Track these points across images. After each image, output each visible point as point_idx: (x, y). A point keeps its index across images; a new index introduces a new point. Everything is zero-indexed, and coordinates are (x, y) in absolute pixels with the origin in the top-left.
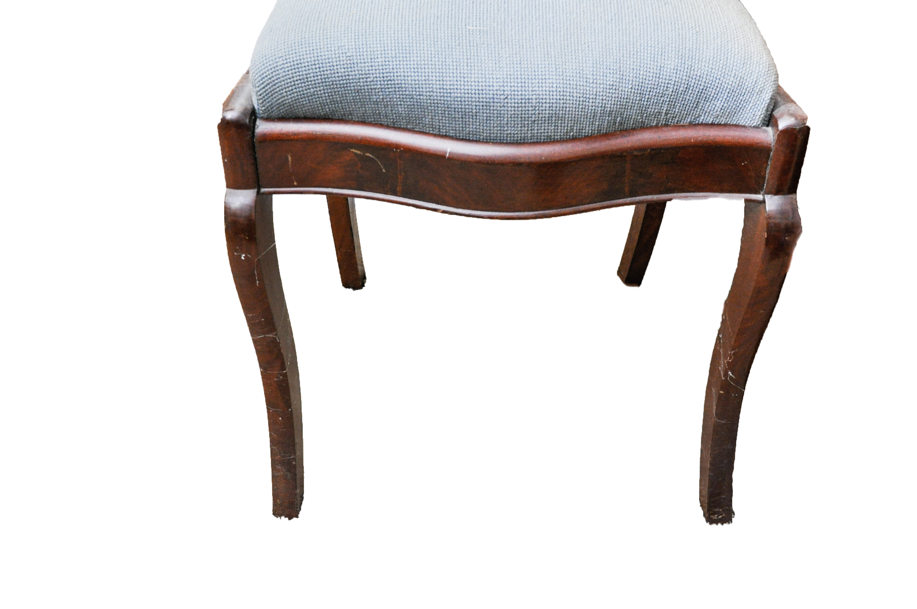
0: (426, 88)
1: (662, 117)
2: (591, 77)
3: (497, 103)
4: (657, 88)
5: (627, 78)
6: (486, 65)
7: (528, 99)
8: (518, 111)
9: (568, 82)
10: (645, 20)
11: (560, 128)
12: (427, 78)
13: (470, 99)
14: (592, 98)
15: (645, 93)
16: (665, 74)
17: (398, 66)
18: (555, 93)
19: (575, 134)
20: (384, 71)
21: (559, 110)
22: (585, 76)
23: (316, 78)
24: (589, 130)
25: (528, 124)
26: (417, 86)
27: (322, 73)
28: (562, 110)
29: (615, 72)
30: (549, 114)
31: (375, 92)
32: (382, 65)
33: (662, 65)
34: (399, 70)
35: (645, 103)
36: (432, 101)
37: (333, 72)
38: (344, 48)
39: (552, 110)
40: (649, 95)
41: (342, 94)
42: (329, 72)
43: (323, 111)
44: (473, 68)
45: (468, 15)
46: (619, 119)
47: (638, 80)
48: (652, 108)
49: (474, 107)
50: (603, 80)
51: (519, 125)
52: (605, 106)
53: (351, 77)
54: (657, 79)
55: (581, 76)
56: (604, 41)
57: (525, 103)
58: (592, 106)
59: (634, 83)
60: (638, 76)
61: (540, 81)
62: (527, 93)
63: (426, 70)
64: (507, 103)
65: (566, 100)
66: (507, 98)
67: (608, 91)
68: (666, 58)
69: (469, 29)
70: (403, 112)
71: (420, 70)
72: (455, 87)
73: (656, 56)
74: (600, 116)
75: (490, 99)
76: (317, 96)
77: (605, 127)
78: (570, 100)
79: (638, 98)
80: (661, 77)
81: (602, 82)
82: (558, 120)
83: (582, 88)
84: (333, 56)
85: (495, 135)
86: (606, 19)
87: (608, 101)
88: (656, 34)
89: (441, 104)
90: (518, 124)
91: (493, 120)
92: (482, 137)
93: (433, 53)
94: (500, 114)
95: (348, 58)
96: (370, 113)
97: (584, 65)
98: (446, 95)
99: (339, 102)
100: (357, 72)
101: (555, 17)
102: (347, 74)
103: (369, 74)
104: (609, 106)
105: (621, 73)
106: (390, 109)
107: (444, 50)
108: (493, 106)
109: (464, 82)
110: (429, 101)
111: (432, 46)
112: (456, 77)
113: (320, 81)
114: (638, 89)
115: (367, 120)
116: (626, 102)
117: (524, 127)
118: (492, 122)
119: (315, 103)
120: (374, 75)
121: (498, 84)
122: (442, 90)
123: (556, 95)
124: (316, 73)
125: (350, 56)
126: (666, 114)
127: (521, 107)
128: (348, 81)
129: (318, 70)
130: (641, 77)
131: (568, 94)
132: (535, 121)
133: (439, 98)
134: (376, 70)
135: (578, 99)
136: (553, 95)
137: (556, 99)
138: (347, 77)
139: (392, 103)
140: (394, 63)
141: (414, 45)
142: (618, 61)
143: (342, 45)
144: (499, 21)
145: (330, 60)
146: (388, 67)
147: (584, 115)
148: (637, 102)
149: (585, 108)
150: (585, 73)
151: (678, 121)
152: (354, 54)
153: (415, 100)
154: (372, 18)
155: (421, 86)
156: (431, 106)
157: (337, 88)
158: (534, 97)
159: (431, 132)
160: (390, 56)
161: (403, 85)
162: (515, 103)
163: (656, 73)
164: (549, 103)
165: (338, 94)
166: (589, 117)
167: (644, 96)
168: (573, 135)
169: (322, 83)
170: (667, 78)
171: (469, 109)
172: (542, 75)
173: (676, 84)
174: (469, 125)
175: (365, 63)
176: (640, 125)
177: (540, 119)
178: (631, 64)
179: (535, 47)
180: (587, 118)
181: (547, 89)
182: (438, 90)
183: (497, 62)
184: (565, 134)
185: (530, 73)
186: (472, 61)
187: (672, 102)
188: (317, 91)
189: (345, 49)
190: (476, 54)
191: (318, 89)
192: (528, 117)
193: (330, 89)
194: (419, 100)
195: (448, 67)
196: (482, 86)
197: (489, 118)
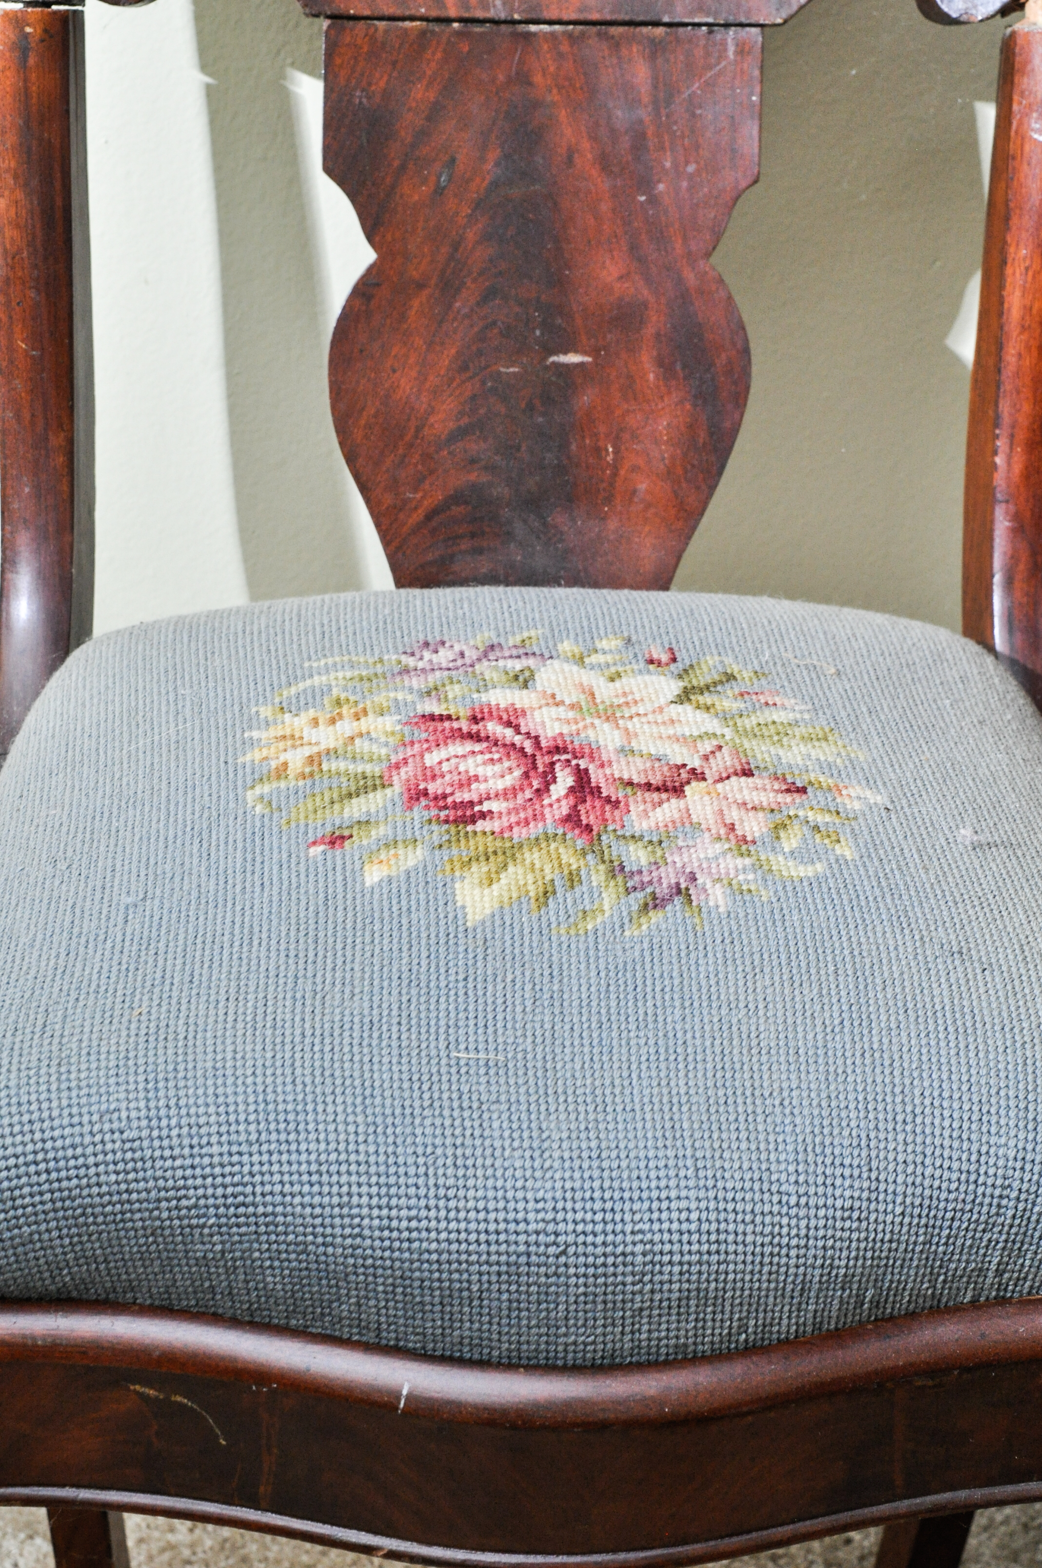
0: (343, 1227)
1: (988, 1281)
2: (792, 1189)
3: (539, 1266)
4: (971, 1211)
5: (891, 1189)
6: (506, 1164)
7: (624, 1254)
8: (595, 1286)
9: (730, 1206)
10: (931, 1021)
11: (709, 1324)
12: (345, 1199)
13: (464, 1257)
14: (798, 1246)
15: (938, 1223)
16: (991, 1171)
17: (265, 1168)
18: (695, 1237)
19: (752, 1337)
20: (228, 1180)
21: (708, 1282)
22: (774, 1188)
23: (37, 1199)
24: (789, 1325)
25: (623, 1318)
26: (318, 1221)
27: (56, 1185)
28: (716, 1280)
29: (856, 1173)
30: (680, 1291)
31: (201, 1234)
32: (222, 1165)
33: (984, 1149)
34: (267, 1178)
35: (941, 1249)
36: (360, 1261)
37: (84, 1181)
38: (116, 1115)
39: (688, 1281)
40: (950, 1227)
41: (109, 1240)
42: (75, 1181)
43: (53, 1283)
44: (471, 1172)
45: (452, 1015)
46: (869, 1294)
47: (919, 1191)
48: (959, 1260)
49: (475, 1278)
50: (825, 1195)
51: (600, 1322)
52: (831, 1265)
53: (134, 1196)
54: (972, 1187)
55: (765, 1187)
56: (823, 1086)
57: (614, 1264)
58: (797, 1267)
59: (908, 1201)
60: (918, 1181)
61: (655, 1205)
62: (620, 1238)
63: (344, 1179)
64: (566, 1265)
65: (726, 1253)
66: (564, 1252)
67: (839, 1224)
68: (993, 1130)
69: (458, 1058)
70: (279, 1287)
71: (325, 1178)
72: (424, 1223)
73: (965, 1126)
74: (820, 1290)
75: (518, 1256)
76: (38, 1245)
77: (834, 1314)
78: (735, 1252)
79: (921, 1239)
80: (980, 1181)
81: (821, 1202)
82: (706, 1305)
83: (768, 1219)
84: (87, 1139)
85: (533, 1347)
86: (827, 1022)
87: (841, 1250)
88: (963, 1061)
89: (384, 1269)
90: (595, 1319)
91: (528, 1310)
92: (496, 1353)
93: (361, 1129)
94: (547, 1294)
95: (128, 1145)
96: (187, 1288)
97: (772, 1157)
98: (397, 1244)
99: (101, 1259)
100: (151, 1184)
101: (688, 1019)
102: (123, 1186)
103: (185, 1187)
104: (843, 1263)
105: (873, 1175)
106: (242, 1277)
107: (389, 1120)
108: (528, 1274)
109: (448, 1211)
110: (351, 1261)
111: (359, 1109)
112: (426, 1196)
113: (49, 1206)
114: (920, 1216)
115: (175, 1302)
116: (890, 1250)
117: (614, 1325)
118: (524, 1314)
119: (32, 1263)
120: (201, 1192)
121: (541, 1216)
122: (386, 1233)
123: (699, 1242)
124: (39, 1185)
125: (134, 1141)
126: (999, 1273)
127: (605, 1275)
128: (127, 1206)
129: (44, 1177)
130: (927, 1183)
131: (731, 1238)
132: (641, 1310)
133: (379, 1253)
134: (204, 1177)
135: (758, 1250)
136: (689, 1243)
137: (699, 1252)
138: (125, 1196)
139: (249, 1262)
140: (256, 1158)
141: (310, 1107)
142: (863, 1143)
143: (112, 1107)
144: (538, 1033)
145: (79, 1151)
146: (237, 1168)
147: (776, 1289)
148: (918, 1248)
149: (777, 1272)
150: (774, 1177)
151: (1031, 1287)
152: (145, 1133)
153: (312, 1257)
154: (192, 1028)
155: (328, 1221)
156: (355, 1273)
157: (95, 1223)
158: (639, 1248)
159: (356, 1338)
160: (243, 1137)
161: (280, 1219)
162: (586, 1265)
163: (968, 1172)
164: (681, 1263)
165: (99, 1239)
166: (788, 1294)
167: (937, 1231)
168: (746, 1340)
169: (55, 1210)
170: (999, 1182)
171: (461, 1282)
172: (658, 1188)
173: (1023, 1196)
174: (461, 1321)
175: (174, 1158)
176: (928, 1305)
177: (657, 1304)
178: (900, 1148)
179: (637, 1108)
180: (783, 1296)
181: (675, 1226)
182: (377, 1233)
183: (537, 1154)
184: (726, 1339)
185: (625, 1185)
186: (468, 1152)
187: (1014, 1242)
188: (40, 1234)
189: (119, 1119)
190: (477, 1133)
191: (43, 1227)
192: (623, 1301)
193: (76, 1225)
194: (323, 1258)
195: (402, 1170)
196: (496, 1221)
197: (515, 1305)
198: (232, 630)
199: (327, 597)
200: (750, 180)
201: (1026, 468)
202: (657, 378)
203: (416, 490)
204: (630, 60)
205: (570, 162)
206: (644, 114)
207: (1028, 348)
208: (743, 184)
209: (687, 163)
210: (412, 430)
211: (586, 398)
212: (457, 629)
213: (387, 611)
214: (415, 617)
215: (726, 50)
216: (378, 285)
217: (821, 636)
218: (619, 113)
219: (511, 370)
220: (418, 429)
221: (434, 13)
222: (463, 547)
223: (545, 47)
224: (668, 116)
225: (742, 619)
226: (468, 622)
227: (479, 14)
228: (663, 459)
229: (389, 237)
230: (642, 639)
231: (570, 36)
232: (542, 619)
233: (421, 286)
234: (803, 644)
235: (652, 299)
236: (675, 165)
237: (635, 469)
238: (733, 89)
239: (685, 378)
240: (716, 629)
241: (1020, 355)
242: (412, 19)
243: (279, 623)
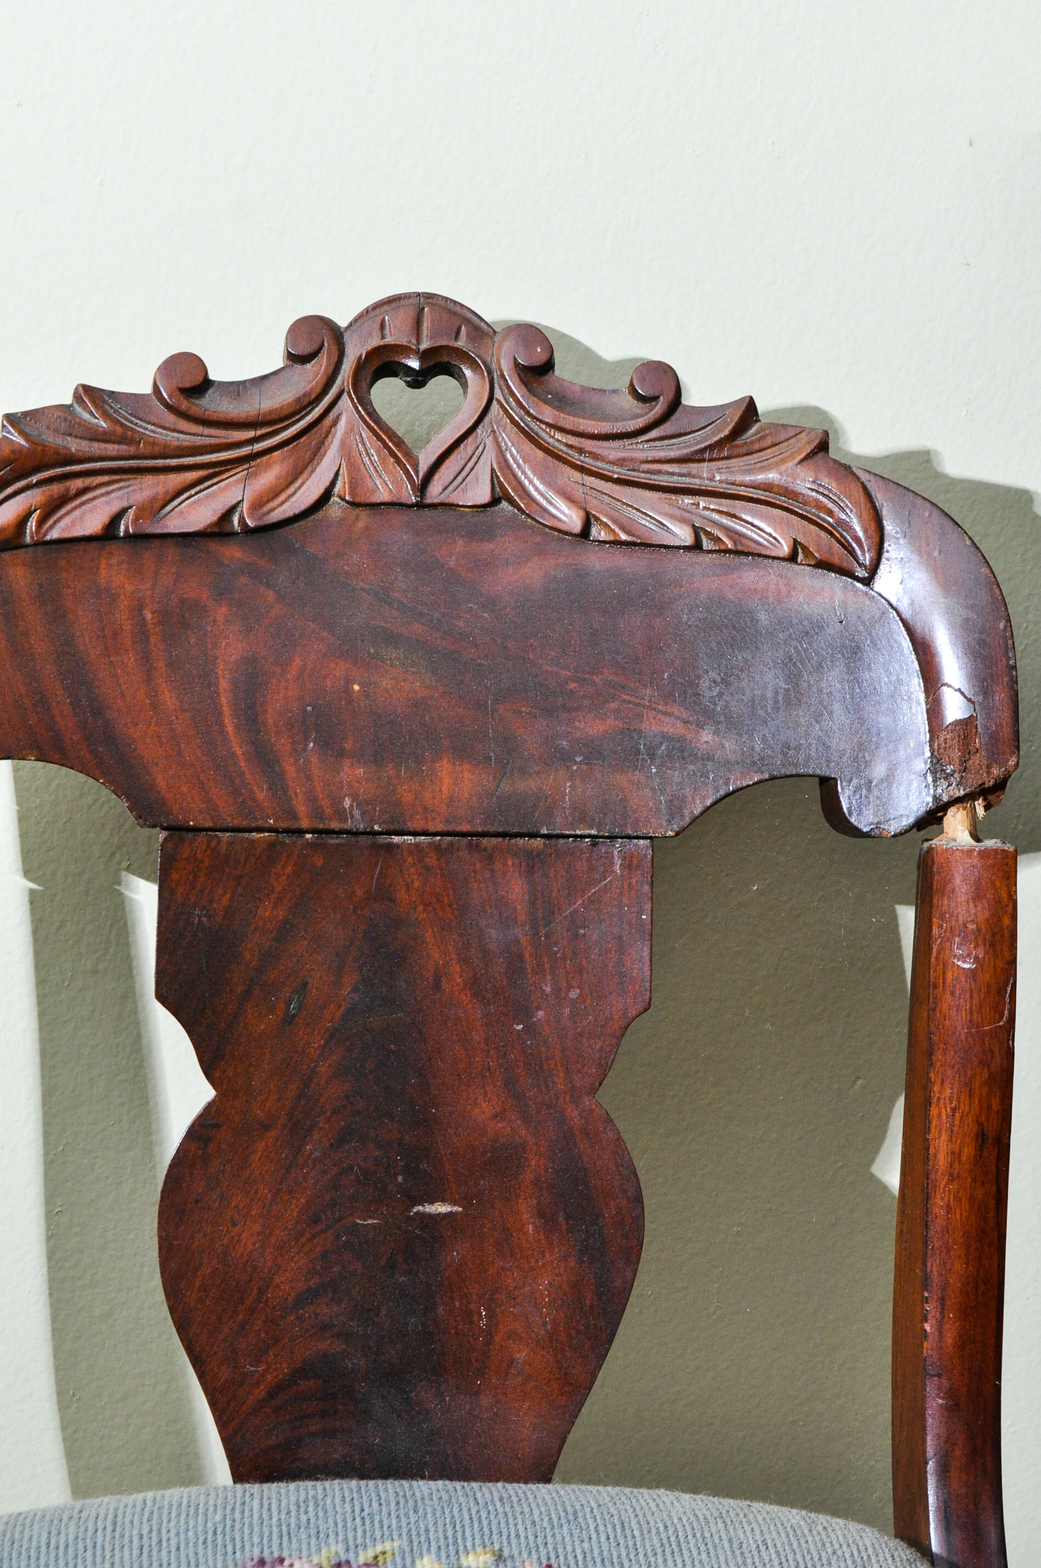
198: (34, 1543)
199: (150, 1495)
200: (640, 1007)
201: (961, 1337)
202: (536, 1229)
203: (258, 1362)
204: (505, 874)
205: (437, 987)
206: (520, 933)
207: (958, 1199)
208: (632, 1012)
209: (570, 987)
210: (255, 1291)
211: (456, 1254)
212: (299, 1541)
213: (218, 1518)
214: (251, 1525)
215: (612, 864)
216: (217, 1126)
217: (726, 1545)
218: (493, 932)
219: (370, 1222)
220: (261, 1292)
221: (283, 825)
222: (313, 1429)
223: (410, 860)
224: (547, 936)
225: (633, 1524)
226: (313, 1532)
227: (335, 825)
228: (545, 1324)
229: (230, 1072)
230: (516, 1552)
231: (437, 848)
232: (400, 1528)
233: (266, 1127)
234: (704, 1556)
235: (531, 1140)
236: (557, 990)
237: (511, 1335)
238: (620, 906)
239: (568, 1231)
240: (603, 1538)
241: (949, 1208)
242: (259, 830)
243: (90, 1533)
